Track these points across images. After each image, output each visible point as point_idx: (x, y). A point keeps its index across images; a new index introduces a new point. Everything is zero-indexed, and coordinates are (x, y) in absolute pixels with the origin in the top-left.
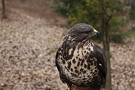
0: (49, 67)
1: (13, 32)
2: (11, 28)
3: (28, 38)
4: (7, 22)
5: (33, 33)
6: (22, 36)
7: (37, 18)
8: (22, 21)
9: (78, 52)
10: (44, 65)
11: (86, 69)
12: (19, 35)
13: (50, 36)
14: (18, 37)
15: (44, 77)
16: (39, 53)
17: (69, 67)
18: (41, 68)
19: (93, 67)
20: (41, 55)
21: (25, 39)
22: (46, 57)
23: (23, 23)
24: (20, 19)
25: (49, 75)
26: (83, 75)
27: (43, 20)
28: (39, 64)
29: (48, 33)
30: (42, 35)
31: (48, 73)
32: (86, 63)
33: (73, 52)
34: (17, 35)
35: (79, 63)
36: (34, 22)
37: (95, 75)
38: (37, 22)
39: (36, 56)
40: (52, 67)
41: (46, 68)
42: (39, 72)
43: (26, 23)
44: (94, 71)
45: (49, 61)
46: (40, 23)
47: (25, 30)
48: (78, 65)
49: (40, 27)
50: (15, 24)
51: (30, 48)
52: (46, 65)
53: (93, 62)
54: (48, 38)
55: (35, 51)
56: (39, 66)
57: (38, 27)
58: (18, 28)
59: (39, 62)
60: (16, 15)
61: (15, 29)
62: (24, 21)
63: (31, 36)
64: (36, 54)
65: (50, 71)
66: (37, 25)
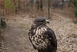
0: (67, 45)
1: (52, 26)
2: (52, 24)
3: (59, 29)
4: (50, 20)
5: (63, 26)
6: (56, 28)
7: (67, 18)
8: (59, 20)
9: (38, 31)
10: (64, 44)
11: (42, 41)
12: (55, 28)
13: (73, 28)
14: (55, 29)
15: (62, 50)
16: (63, 37)
17: (34, 39)
18: (62, 45)
19: (47, 40)
20: (63, 38)
21: (58, 29)
22: (66, 39)
23: (59, 21)
24: (58, 19)
25: (65, 49)
26: (41, 44)
27: (70, 19)
28: (62, 43)
29: (71, 26)
30: (68, 27)
31: (66, 48)
32: (42, 37)
33: (35, 31)
34: (54, 28)
35: (39, 37)
36: (65, 20)
37: (48, 44)
38: (67, 20)
39: (61, 39)
40: (68, 45)
41: (65, 45)
42: (61, 47)
43: (60, 21)
44: (47, 42)
45: (67, 41)
46: (69, 21)
47: (59, 25)
48: (38, 38)
49: (67, 23)
50: (54, 21)
51: (59, 34)
52: (65, 44)
53: (46, 37)
54: (71, 29)
55: (61, 36)
56: (62, 44)
57: (66, 23)
58: (56, 23)
59: (62, 42)
60: (56, 17)
61: (54, 24)
62: (60, 20)
63: (62, 28)
64: (61, 37)
65: (67, 47)
66: (66, 22)
